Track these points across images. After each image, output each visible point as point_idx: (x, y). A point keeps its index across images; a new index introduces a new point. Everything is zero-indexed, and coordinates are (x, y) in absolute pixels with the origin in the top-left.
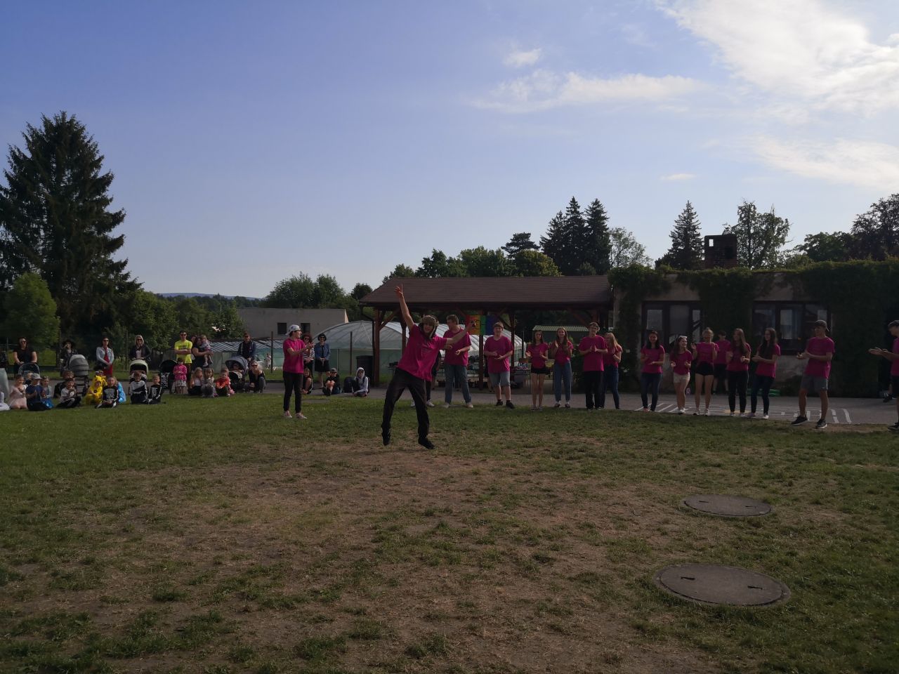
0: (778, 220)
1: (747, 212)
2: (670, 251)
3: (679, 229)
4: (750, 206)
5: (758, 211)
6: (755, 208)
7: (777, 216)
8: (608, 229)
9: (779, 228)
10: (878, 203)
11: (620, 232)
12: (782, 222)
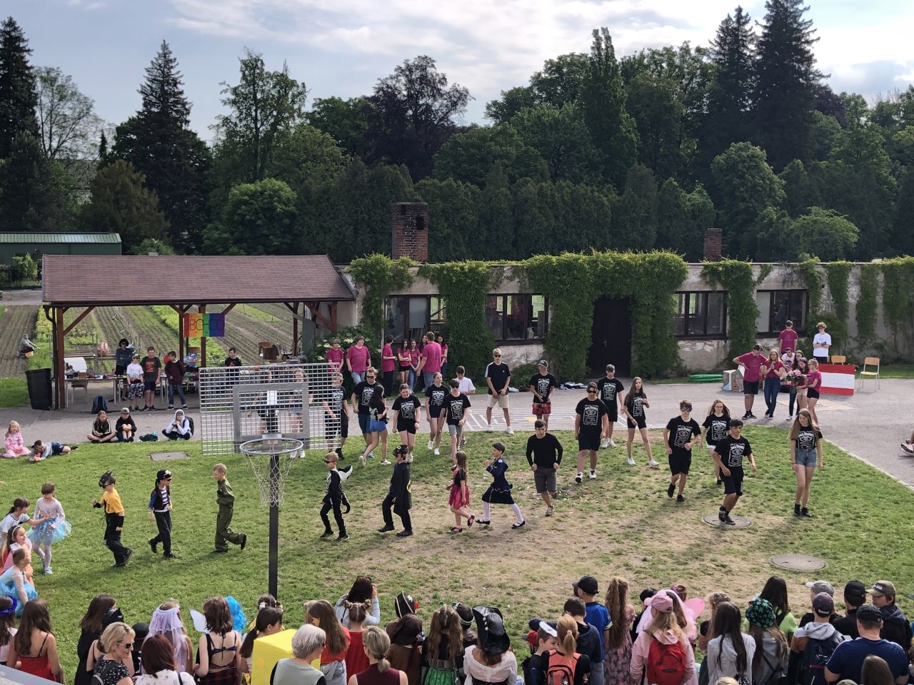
0: (293, 83)
1: (252, 69)
2: (139, 113)
3: (152, 81)
4: (256, 60)
5: (266, 69)
6: (262, 63)
7: (291, 77)
8: (31, 67)
9: (293, 95)
10: (403, 66)
11: (53, 75)
12: (298, 86)
